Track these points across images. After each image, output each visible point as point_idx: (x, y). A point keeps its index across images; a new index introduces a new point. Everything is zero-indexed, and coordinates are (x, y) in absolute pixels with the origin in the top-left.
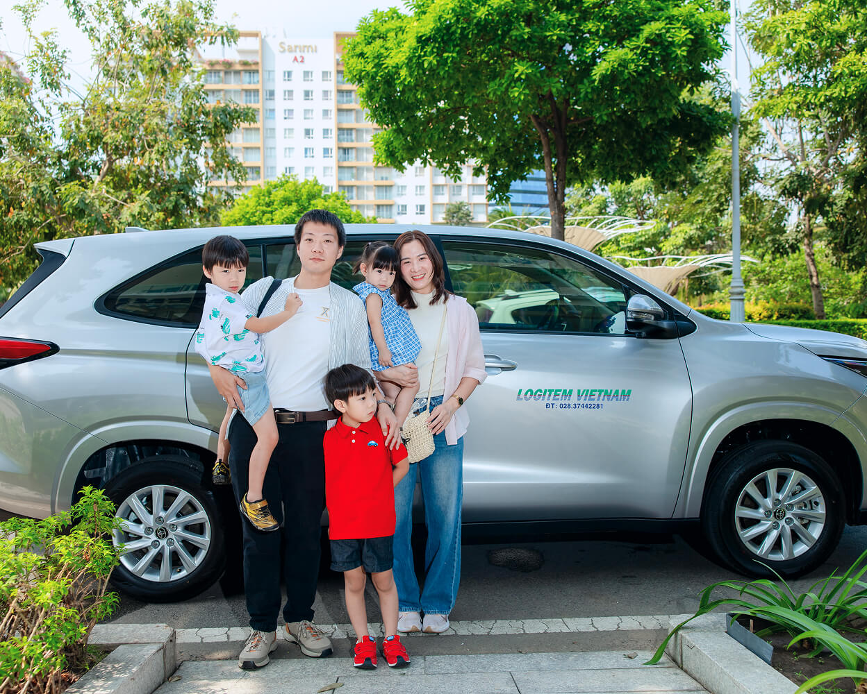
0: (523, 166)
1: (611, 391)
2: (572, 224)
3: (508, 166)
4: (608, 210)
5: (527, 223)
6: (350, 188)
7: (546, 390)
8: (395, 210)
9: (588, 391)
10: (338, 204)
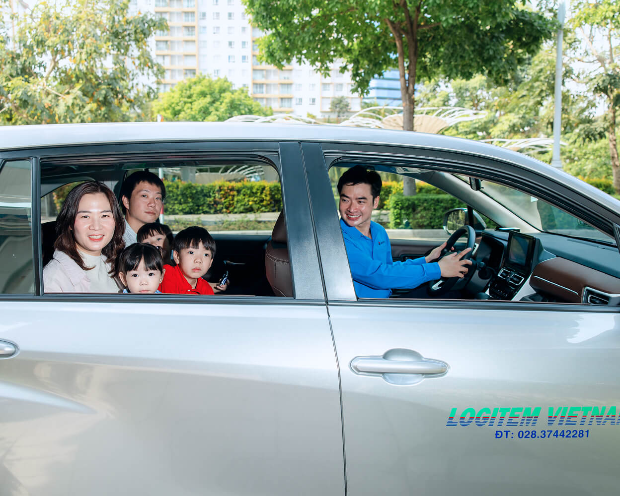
0: (381, 65)
2: (422, 113)
3: (368, 65)
4: (450, 102)
5: (388, 112)
6: (261, 85)
8: (294, 101)
10: (243, 97)
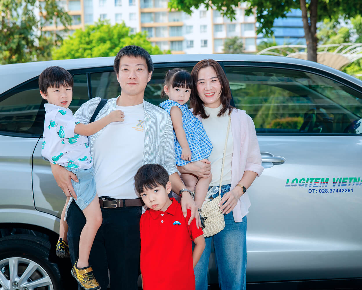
0: (283, 7)
1: (359, 178)
2: (323, 51)
3: (272, 7)
4: (351, 39)
5: (288, 51)
6: (150, 29)
7: (308, 179)
8: (185, 44)
9: (341, 179)
10: (141, 41)
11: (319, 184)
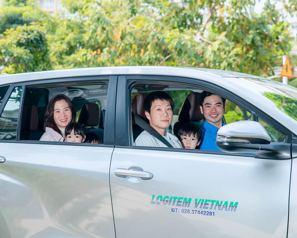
1: (222, 202)
9: (203, 200)
11: (182, 203)
